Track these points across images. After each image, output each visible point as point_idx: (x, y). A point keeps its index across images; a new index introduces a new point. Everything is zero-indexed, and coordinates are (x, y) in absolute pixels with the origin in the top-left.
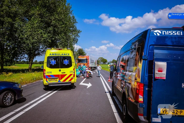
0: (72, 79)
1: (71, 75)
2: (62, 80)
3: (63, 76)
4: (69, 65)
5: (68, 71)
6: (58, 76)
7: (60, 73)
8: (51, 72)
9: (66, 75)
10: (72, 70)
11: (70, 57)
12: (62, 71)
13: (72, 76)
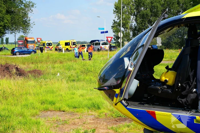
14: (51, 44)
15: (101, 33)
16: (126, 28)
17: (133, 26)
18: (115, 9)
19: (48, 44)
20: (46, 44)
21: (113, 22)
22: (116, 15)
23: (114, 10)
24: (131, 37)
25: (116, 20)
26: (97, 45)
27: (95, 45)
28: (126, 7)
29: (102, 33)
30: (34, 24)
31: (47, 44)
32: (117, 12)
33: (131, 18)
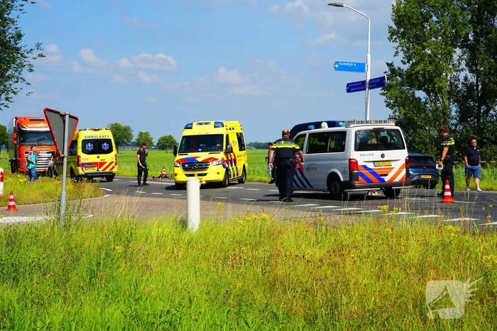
0: (113, 168)
1: (112, 163)
2: (101, 170)
3: (102, 164)
4: (110, 151)
5: (108, 158)
6: (96, 163)
7: (98, 160)
8: (88, 159)
9: (105, 163)
10: (114, 156)
11: (110, 140)
12: (100, 158)
13: (114, 164)
14: (105, 146)
15: (348, 91)
16: (433, 91)
17: (460, 86)
18: (396, 24)
19: (89, 146)
20: (80, 145)
21: (387, 69)
22: (398, 44)
23: (390, 27)
24: (453, 124)
25: (398, 64)
26: (323, 149)
27: (312, 149)
28: (435, 19)
29: (352, 88)
30: (40, 52)
31: (84, 142)
32: (403, 36)
33: (455, 57)
